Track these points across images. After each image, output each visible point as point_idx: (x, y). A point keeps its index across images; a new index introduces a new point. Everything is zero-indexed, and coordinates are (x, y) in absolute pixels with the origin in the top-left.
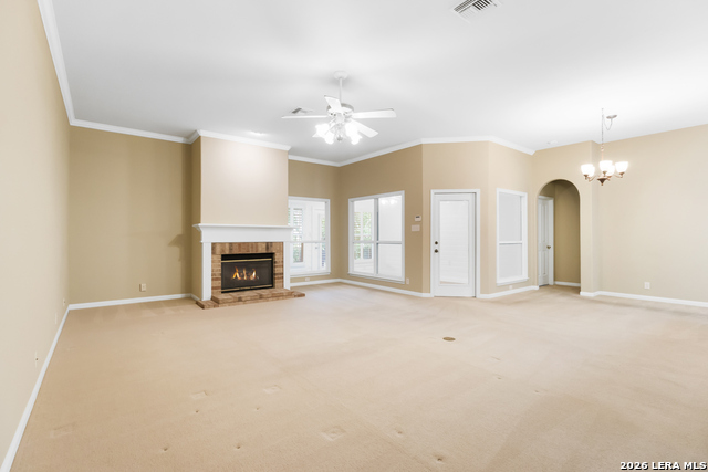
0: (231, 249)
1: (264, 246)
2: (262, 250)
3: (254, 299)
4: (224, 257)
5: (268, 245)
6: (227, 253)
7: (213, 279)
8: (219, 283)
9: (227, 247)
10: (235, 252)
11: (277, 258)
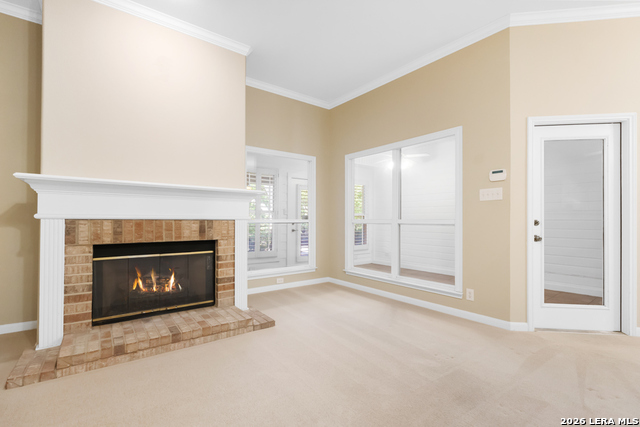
0: (116, 233)
1: (196, 227)
2: (190, 234)
3: (157, 345)
4: (99, 250)
5: (203, 225)
6: (108, 240)
7: (67, 300)
8: (86, 307)
9: (108, 228)
10: (129, 238)
11: (222, 249)
